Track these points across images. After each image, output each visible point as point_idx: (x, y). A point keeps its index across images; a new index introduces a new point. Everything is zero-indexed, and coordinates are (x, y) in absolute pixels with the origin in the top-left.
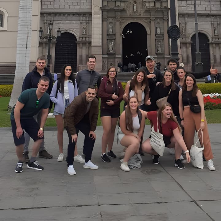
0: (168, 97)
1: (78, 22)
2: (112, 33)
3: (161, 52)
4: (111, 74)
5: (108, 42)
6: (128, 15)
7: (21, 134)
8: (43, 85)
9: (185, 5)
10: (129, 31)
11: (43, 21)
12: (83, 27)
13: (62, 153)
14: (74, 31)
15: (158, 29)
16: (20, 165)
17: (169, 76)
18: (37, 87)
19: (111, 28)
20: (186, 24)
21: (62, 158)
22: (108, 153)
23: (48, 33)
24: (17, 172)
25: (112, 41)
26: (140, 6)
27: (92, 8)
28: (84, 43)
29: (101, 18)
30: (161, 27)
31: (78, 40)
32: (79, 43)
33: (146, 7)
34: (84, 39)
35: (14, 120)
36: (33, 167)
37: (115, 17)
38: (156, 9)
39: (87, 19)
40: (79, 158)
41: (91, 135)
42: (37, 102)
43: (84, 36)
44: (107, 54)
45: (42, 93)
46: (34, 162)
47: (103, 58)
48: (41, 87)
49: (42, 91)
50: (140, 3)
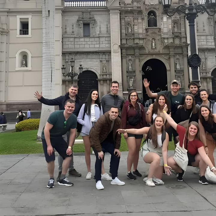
0: (189, 120)
1: (99, 60)
2: (131, 70)
3: (181, 87)
4: (132, 98)
5: (128, 78)
6: (147, 52)
7: (52, 152)
8: (69, 107)
9: (205, 40)
10: (149, 68)
11: (65, 60)
12: (103, 65)
13: (90, 172)
14: (95, 69)
15: (177, 65)
16: (51, 182)
17: (190, 99)
18: (64, 109)
19: (130, 65)
20: (206, 59)
21: (91, 176)
22: (133, 172)
23: (70, 71)
24: (50, 187)
25: (132, 78)
26: (158, 43)
27: (111, 47)
28: (105, 80)
29: (120, 55)
30: (180, 62)
31: (99, 77)
32: (100, 80)
33: (164, 43)
34: (105, 77)
35: (45, 139)
36: (64, 184)
37: (134, 55)
38: (176, 45)
39: (107, 57)
40: (106, 175)
41: (116, 153)
42: (65, 122)
43: (104, 73)
44: (128, 90)
45: (70, 114)
46: (64, 178)
47: (124, 94)
48: (68, 108)
49: (69, 112)
50: (158, 40)
